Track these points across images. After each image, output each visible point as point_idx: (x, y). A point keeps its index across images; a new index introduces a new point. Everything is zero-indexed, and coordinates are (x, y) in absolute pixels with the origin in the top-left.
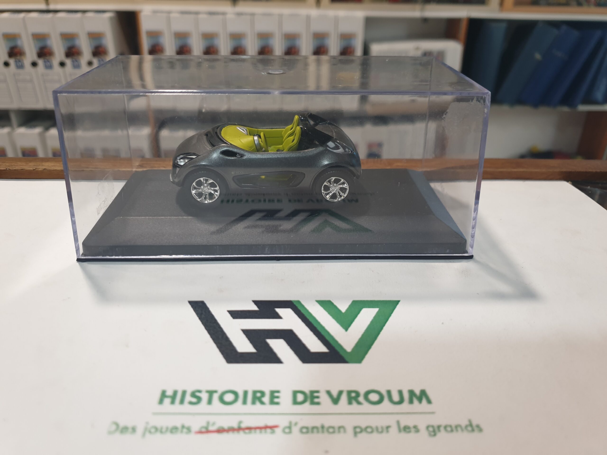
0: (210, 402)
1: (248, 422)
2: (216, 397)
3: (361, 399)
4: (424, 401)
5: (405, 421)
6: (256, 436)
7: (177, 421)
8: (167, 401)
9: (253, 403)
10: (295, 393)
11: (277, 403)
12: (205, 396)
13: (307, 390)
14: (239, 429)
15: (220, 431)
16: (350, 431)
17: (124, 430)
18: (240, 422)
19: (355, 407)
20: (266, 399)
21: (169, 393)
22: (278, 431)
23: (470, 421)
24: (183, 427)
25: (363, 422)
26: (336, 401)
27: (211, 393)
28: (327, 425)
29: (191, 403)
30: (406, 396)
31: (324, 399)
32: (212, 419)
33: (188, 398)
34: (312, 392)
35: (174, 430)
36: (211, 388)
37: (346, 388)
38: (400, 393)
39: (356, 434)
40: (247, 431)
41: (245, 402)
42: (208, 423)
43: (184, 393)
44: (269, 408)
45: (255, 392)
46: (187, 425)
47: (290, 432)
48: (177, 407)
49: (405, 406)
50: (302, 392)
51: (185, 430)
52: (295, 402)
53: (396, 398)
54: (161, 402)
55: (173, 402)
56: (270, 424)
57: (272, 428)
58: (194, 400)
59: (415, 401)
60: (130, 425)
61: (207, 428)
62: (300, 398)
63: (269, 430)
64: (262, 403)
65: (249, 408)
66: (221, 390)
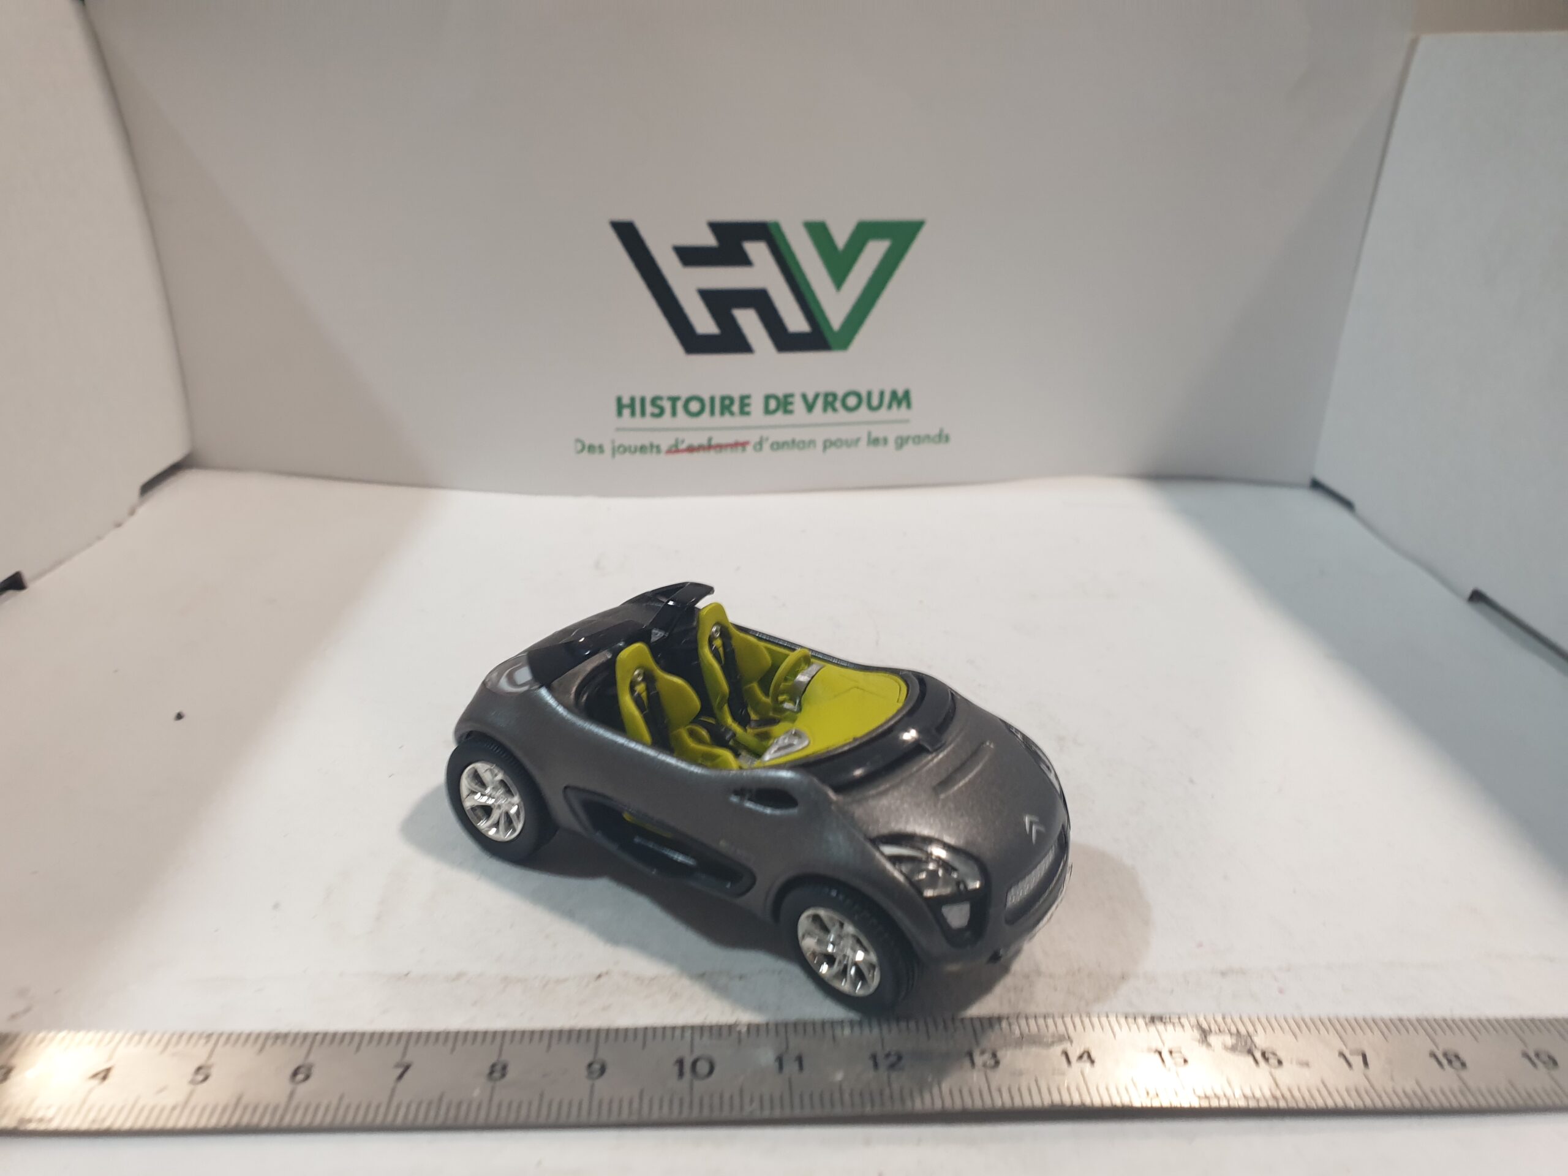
0: (674, 413)
1: (719, 438)
2: (680, 405)
3: (838, 404)
4: (904, 405)
5: (878, 432)
6: (727, 456)
7: (644, 439)
8: (626, 412)
9: (722, 413)
10: (767, 398)
11: (748, 413)
12: (667, 405)
13: (780, 394)
14: (709, 447)
15: (691, 449)
16: (820, 445)
17: (591, 448)
18: (710, 440)
19: (830, 416)
20: (736, 408)
21: (626, 401)
22: (749, 448)
23: (941, 431)
24: (652, 446)
25: (834, 434)
26: (810, 407)
27: (674, 400)
28: (798, 439)
29: (653, 415)
30: (887, 398)
31: (798, 405)
32: (680, 435)
33: (649, 409)
34: (786, 396)
35: (643, 449)
36: (674, 394)
37: (823, 389)
38: (882, 394)
39: (825, 448)
40: (718, 449)
41: (712, 413)
42: (677, 440)
43: (643, 400)
44: (739, 420)
45: (723, 399)
46: (656, 443)
47: (761, 449)
48: (638, 421)
49: (883, 413)
50: (776, 398)
51: (655, 450)
52: (767, 411)
53: (875, 402)
54: (620, 413)
55: (633, 414)
56: (741, 439)
57: (743, 445)
58: (657, 411)
59: (895, 406)
60: (596, 443)
61: (676, 445)
62: (773, 404)
63: (740, 448)
64: (732, 413)
65: (719, 420)
66: (684, 396)
